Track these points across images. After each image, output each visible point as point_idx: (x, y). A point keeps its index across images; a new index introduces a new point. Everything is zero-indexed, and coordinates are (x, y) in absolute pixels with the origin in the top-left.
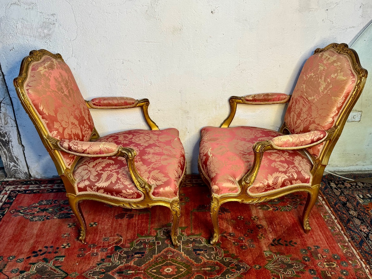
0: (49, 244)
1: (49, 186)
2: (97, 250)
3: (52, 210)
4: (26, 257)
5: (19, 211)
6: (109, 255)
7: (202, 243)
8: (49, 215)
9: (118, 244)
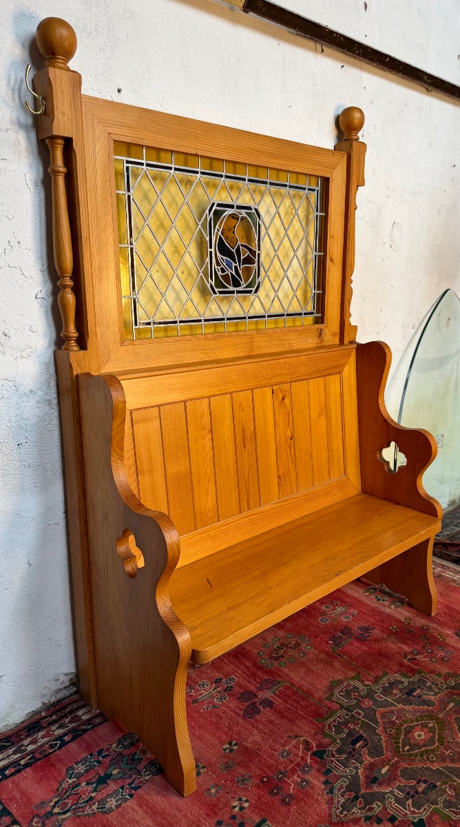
1: (42, 738)
2: (298, 776)
3: (118, 770)
5: (51, 814)
6: (324, 770)
7: (404, 682)
8: (128, 780)
9: (313, 748)
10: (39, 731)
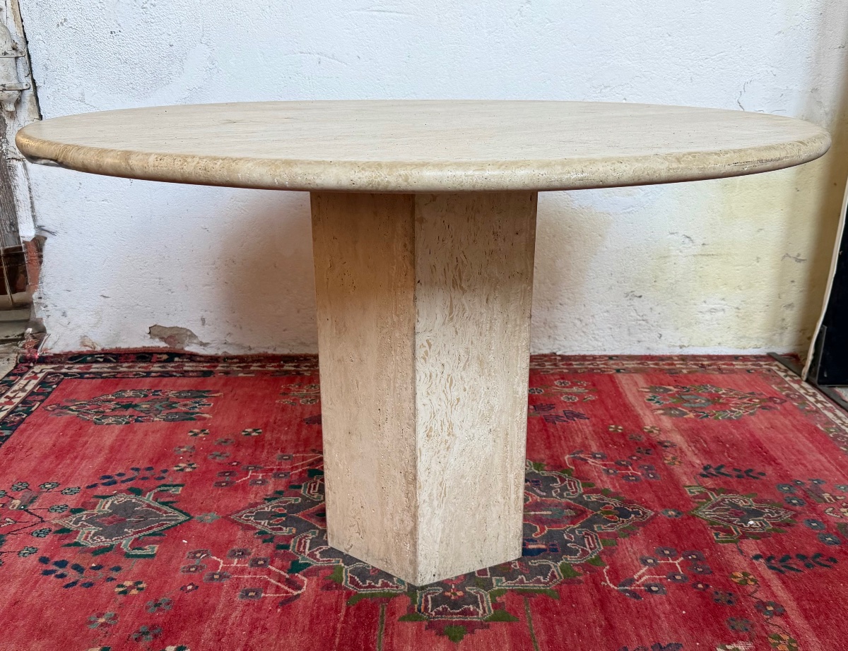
0: (143, 464)
1: (140, 367)
3: (148, 406)
4: (86, 485)
5: (67, 408)
6: (296, 484)
8: (143, 415)
9: (317, 466)
10: (144, 362)
